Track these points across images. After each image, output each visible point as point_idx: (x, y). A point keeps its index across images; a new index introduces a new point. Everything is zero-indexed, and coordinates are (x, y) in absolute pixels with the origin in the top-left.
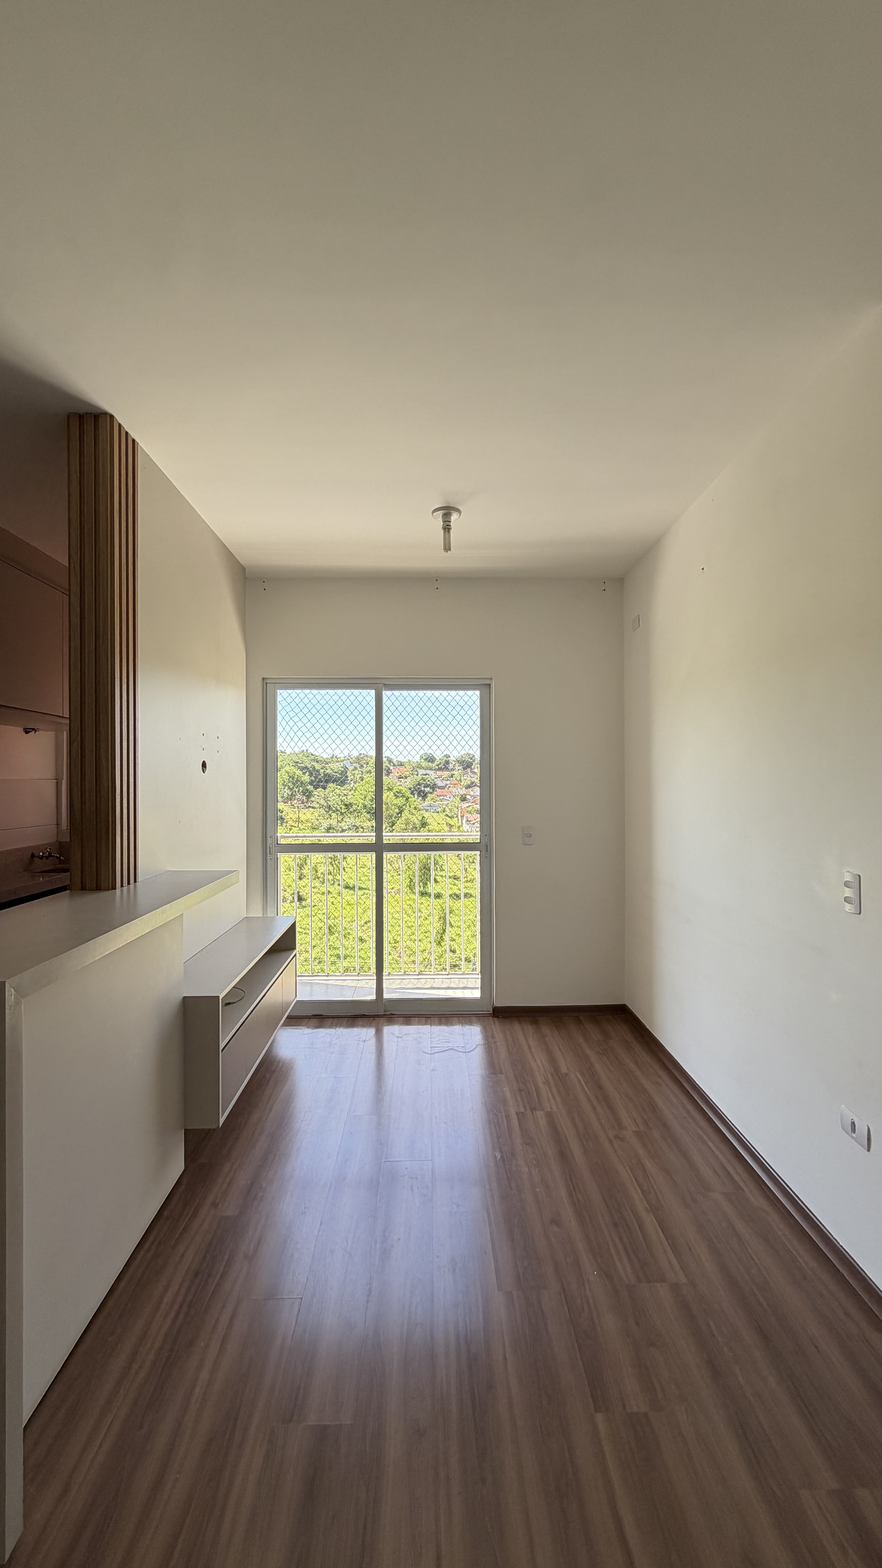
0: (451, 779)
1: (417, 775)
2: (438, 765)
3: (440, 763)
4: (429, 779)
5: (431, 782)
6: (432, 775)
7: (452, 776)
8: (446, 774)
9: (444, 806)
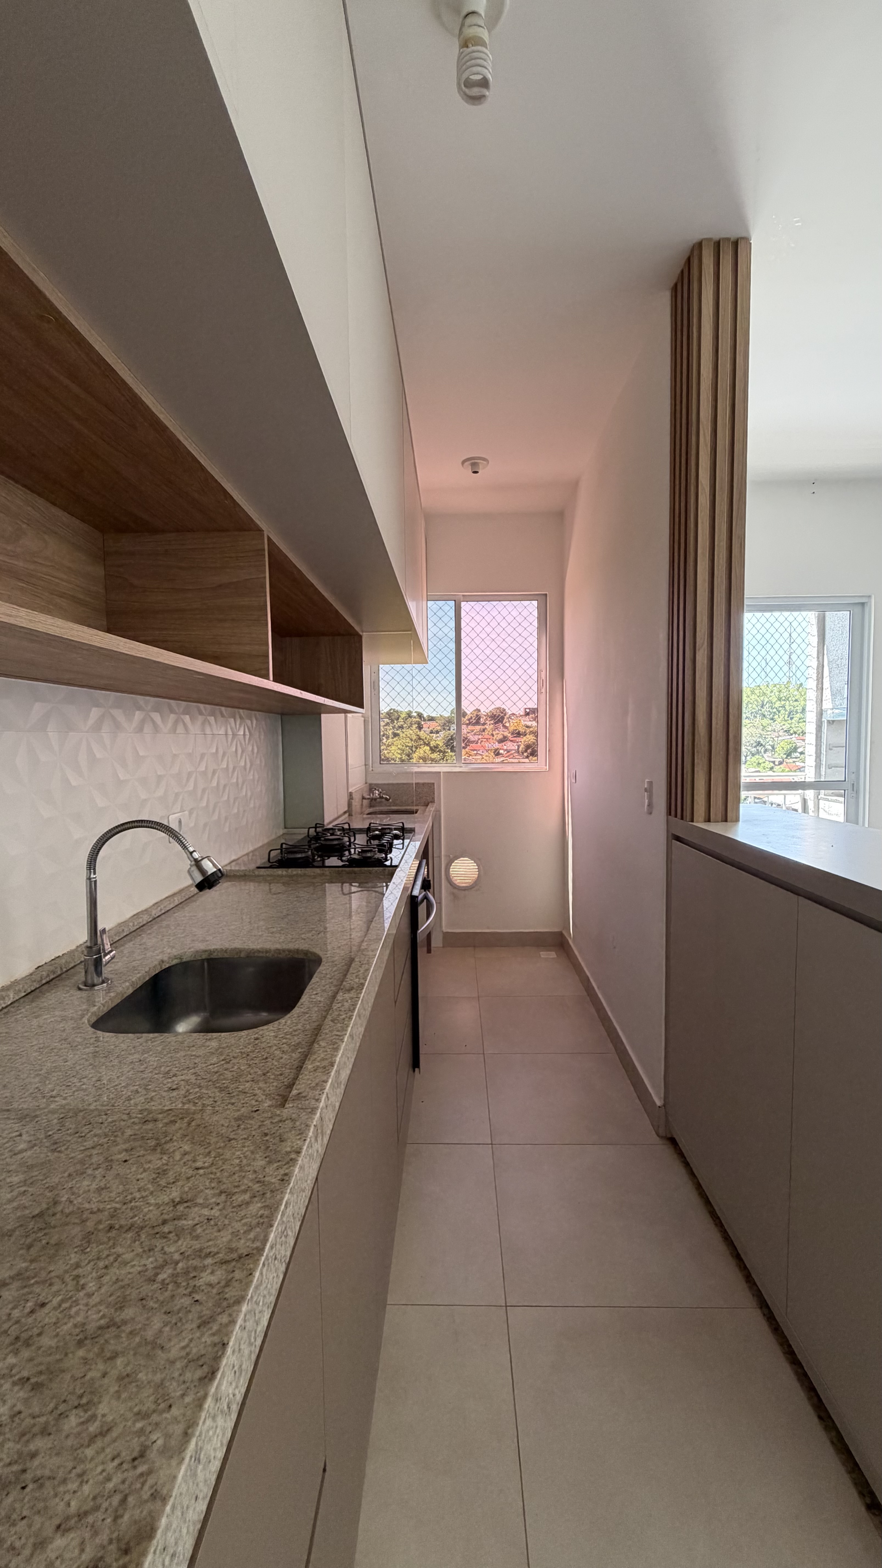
0: (484, 733)
1: (449, 730)
2: (469, 720)
3: (471, 718)
4: (462, 734)
5: (463, 737)
6: (464, 729)
7: (484, 730)
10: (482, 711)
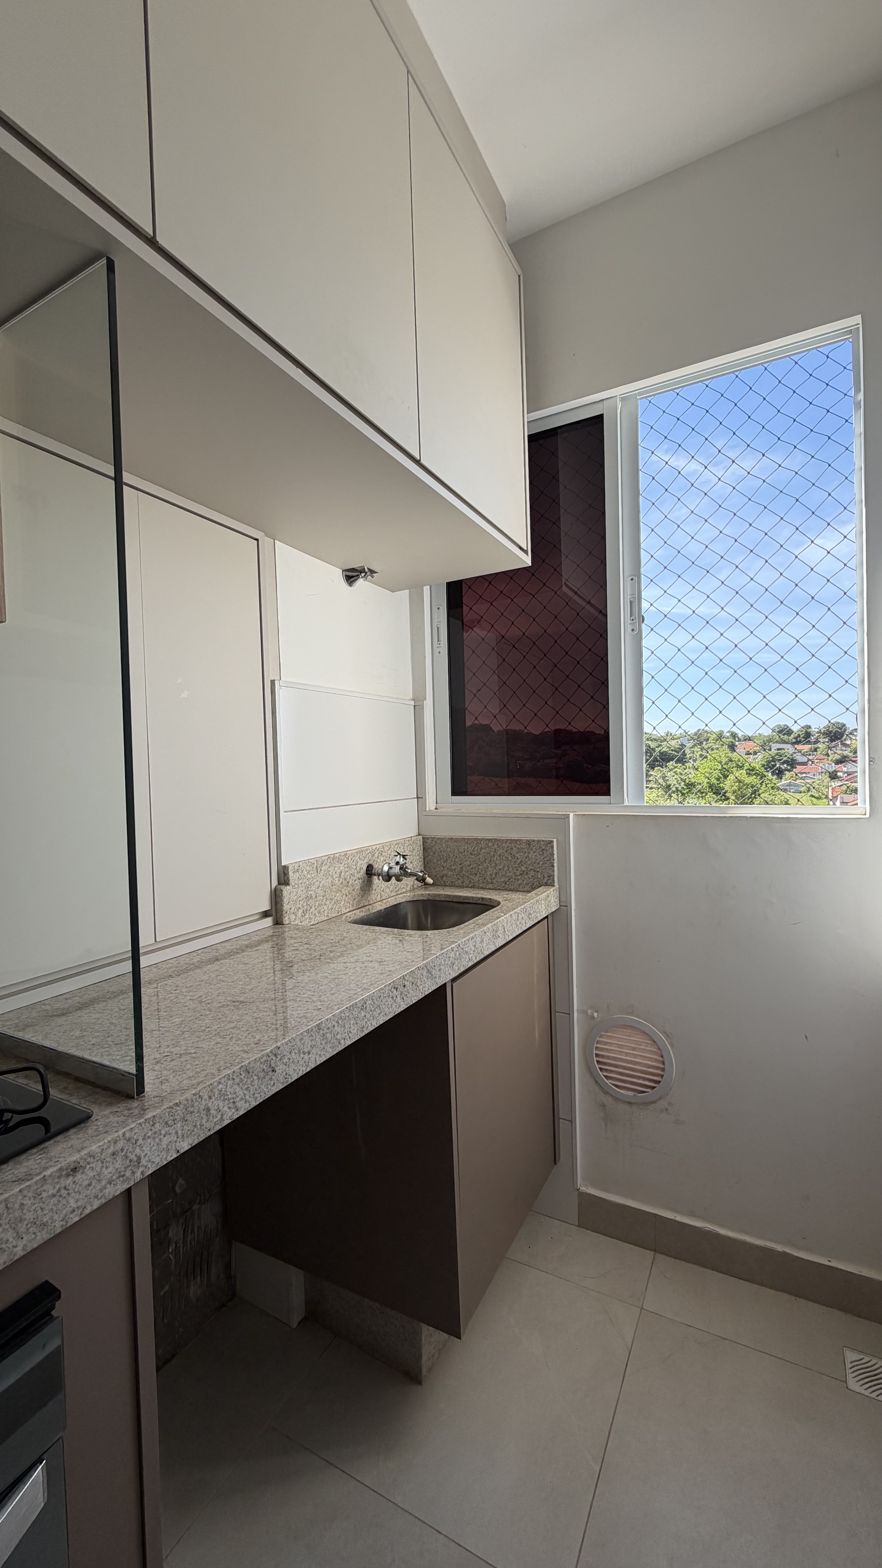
0: (815, 753)
1: (770, 750)
2: (796, 738)
3: (799, 736)
4: (786, 754)
5: (788, 758)
6: (789, 749)
7: (816, 750)
8: (806, 748)
9: (808, 785)
10: (813, 727)
